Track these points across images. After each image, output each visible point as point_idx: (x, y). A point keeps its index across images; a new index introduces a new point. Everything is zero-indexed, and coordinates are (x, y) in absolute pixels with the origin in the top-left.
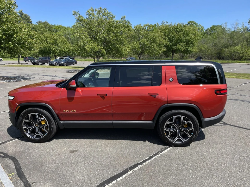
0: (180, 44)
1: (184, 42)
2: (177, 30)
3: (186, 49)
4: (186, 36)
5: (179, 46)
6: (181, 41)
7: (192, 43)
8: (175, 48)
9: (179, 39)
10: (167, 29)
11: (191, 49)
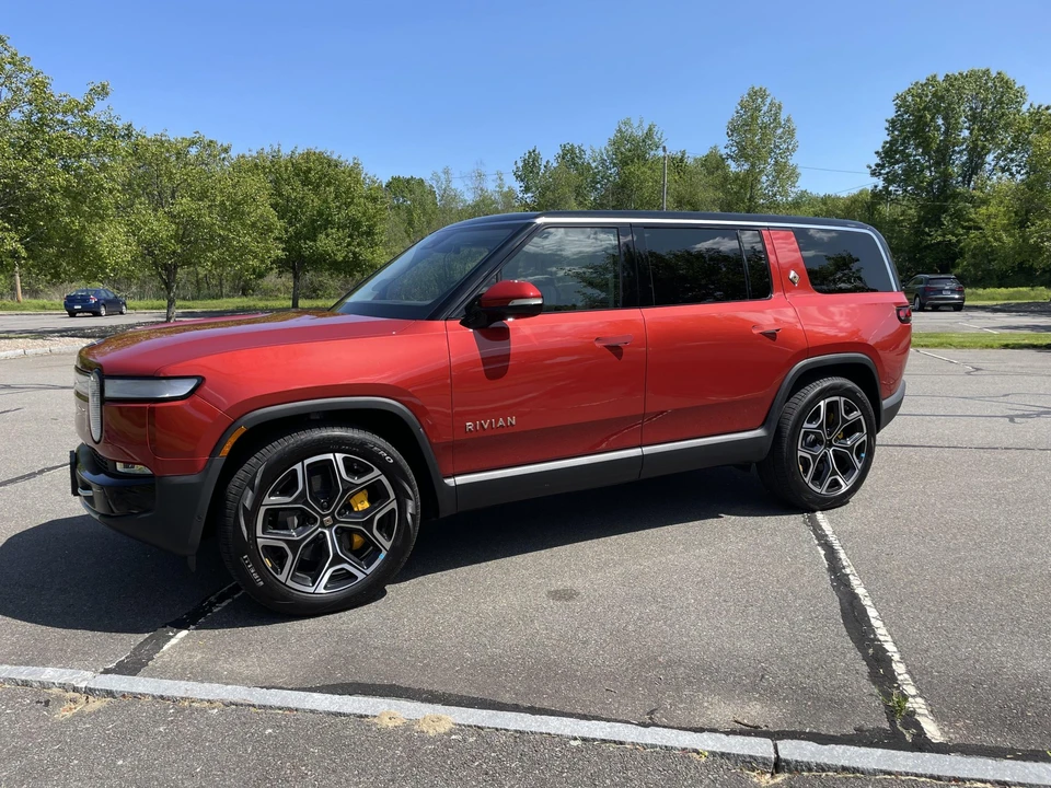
0: (327, 235)
1: (341, 227)
2: (307, 178)
3: (351, 255)
4: (348, 205)
5: (326, 243)
6: (328, 223)
7: (370, 233)
8: (311, 247)
9: (320, 214)
10: (264, 167)
11: (370, 257)
